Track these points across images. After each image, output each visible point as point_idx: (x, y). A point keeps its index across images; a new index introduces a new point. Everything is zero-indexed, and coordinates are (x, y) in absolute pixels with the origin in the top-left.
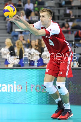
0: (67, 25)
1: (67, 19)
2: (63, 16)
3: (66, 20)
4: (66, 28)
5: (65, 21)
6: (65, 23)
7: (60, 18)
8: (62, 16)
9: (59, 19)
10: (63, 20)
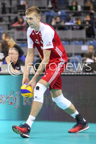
0: (21, 20)
1: (21, 12)
2: (16, 8)
3: (19, 13)
4: (19, 23)
5: (18, 15)
6: (19, 17)
7: (13, 11)
8: (14, 8)
9: (10, 12)
10: (15, 13)
